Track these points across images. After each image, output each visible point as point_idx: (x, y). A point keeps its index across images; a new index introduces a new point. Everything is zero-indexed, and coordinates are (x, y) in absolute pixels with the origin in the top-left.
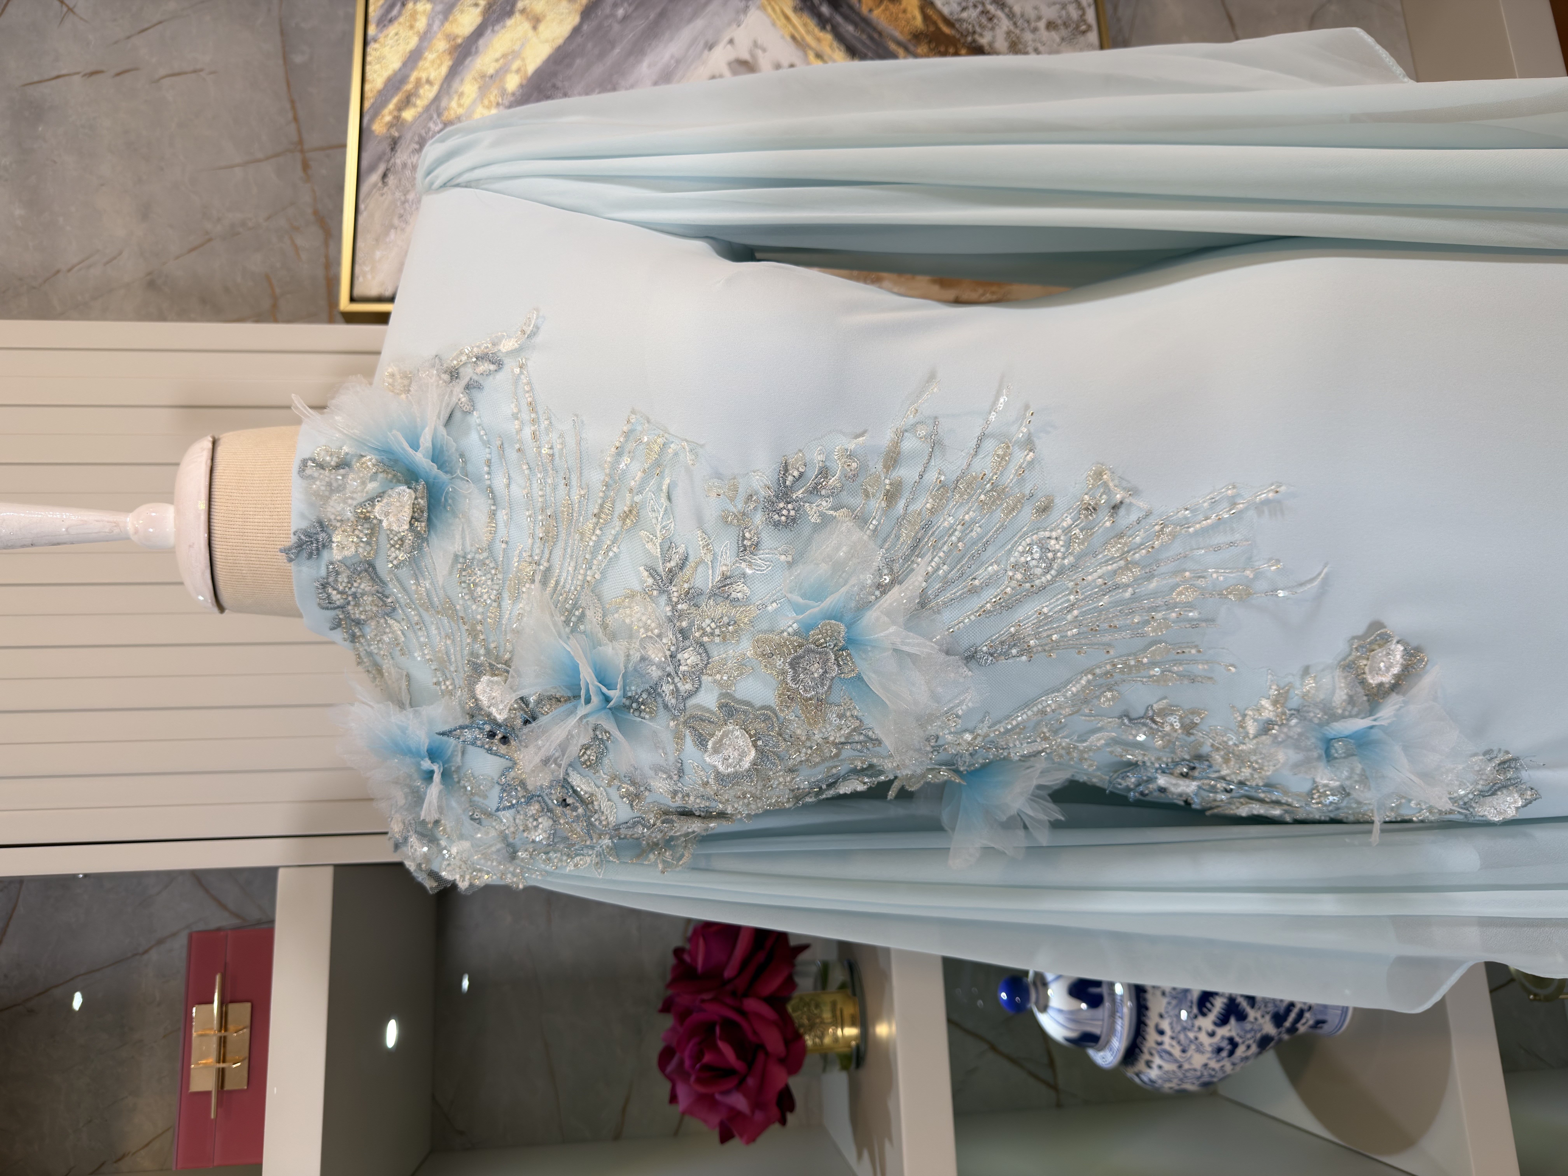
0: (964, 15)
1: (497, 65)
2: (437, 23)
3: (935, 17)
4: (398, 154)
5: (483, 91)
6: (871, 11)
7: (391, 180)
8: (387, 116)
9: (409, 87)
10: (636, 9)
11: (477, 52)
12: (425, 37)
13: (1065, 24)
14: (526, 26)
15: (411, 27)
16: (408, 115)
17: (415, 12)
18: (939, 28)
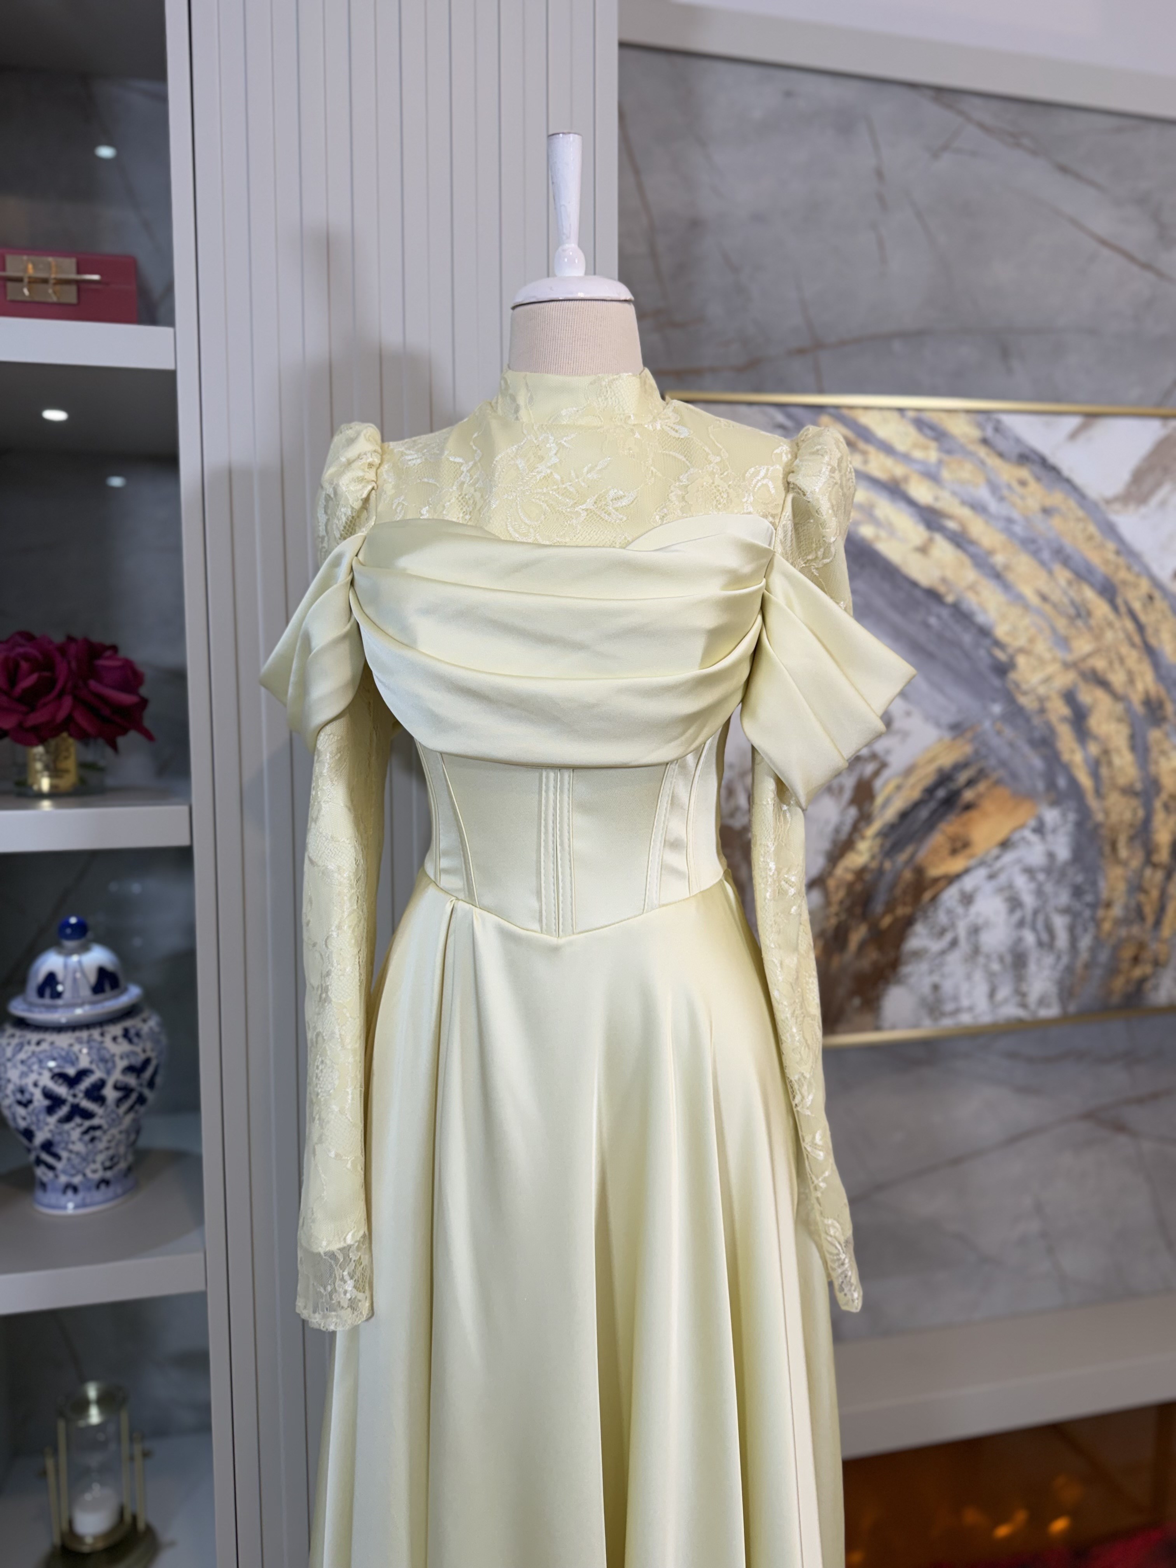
0: (942, 912)
2: (919, 466)
3: (939, 886)
5: (860, 506)
6: (942, 831)
9: (861, 442)
10: (936, 634)
11: (893, 501)
12: (906, 456)
13: (937, 1000)
14: (919, 540)
15: (915, 446)
17: (929, 450)
18: (928, 890)
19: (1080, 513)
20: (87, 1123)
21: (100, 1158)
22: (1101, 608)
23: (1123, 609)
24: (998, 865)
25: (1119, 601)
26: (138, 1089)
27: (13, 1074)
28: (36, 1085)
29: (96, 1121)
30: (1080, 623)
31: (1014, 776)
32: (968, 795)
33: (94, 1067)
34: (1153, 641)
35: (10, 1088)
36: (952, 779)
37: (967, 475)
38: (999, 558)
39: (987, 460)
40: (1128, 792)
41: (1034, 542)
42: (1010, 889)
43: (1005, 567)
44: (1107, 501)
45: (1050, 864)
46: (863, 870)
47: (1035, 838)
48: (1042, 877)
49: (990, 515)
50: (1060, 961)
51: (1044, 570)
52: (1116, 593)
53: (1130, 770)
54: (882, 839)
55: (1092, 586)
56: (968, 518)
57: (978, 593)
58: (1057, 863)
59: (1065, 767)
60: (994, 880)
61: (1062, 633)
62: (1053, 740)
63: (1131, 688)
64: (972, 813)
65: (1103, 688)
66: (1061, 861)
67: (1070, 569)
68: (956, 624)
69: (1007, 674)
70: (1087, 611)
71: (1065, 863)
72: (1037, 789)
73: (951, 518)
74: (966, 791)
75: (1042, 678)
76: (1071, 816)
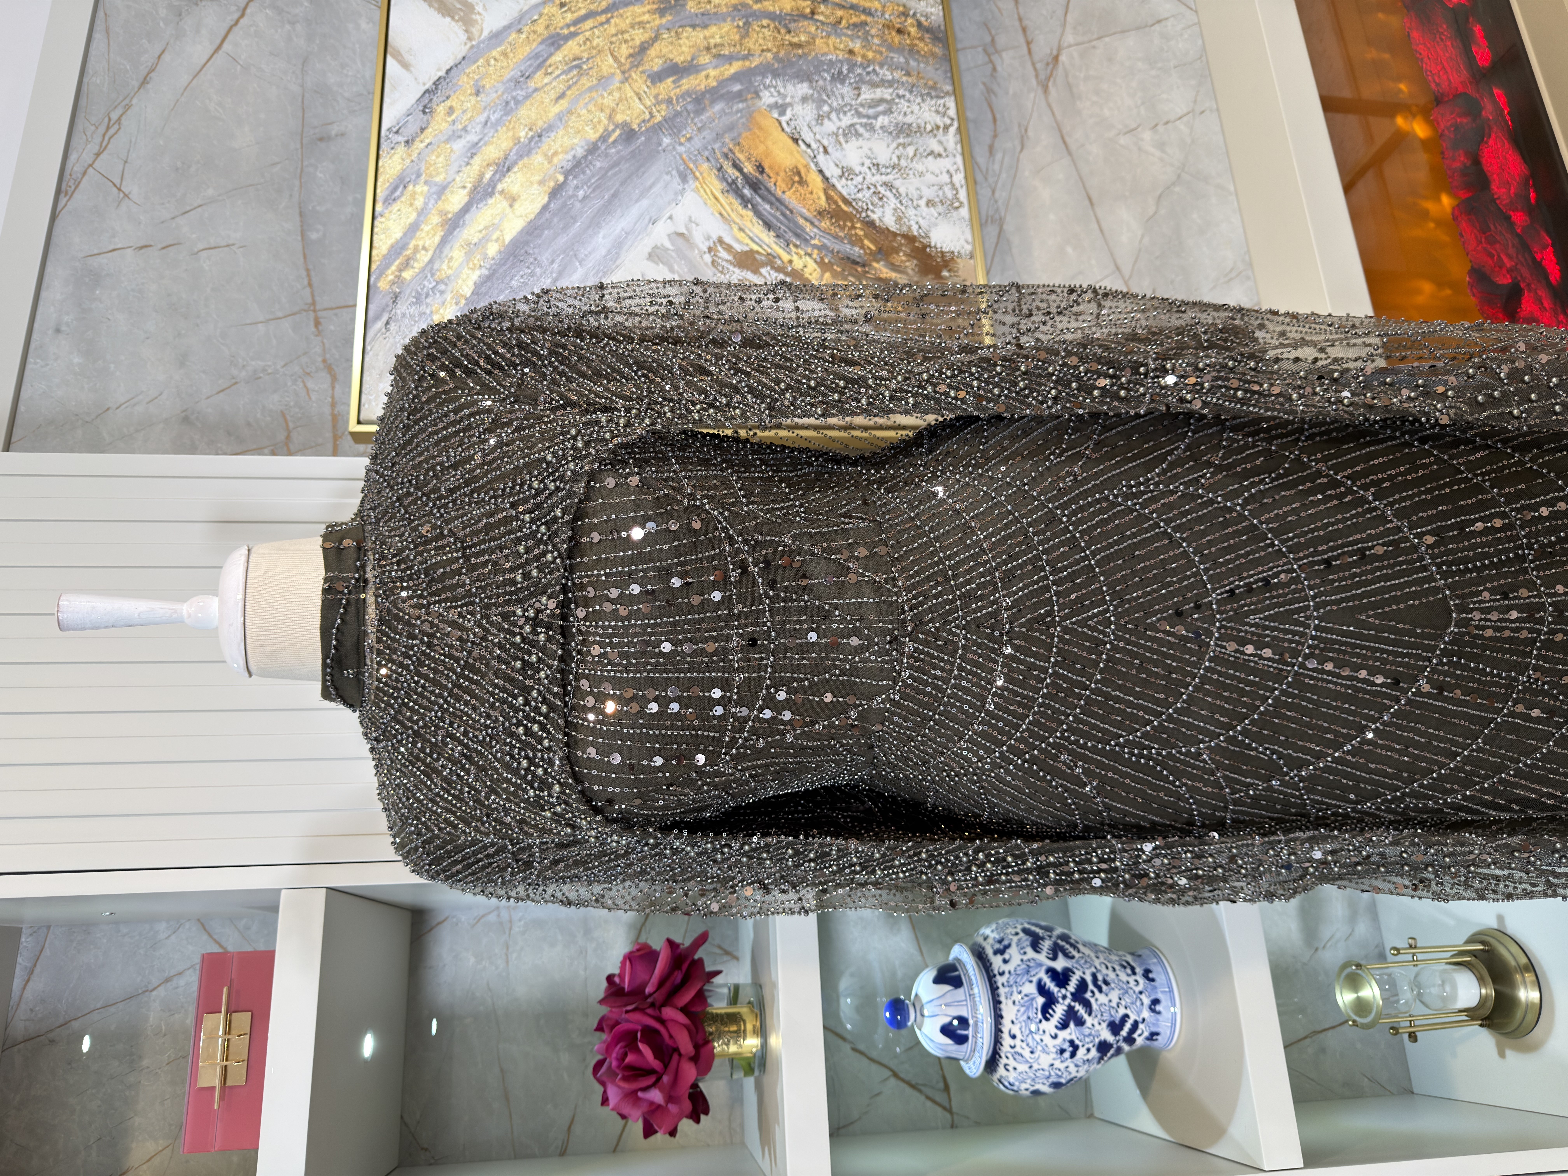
0: (860, 195)
1: (481, 236)
2: (432, 201)
3: (836, 197)
4: (399, 306)
5: (469, 255)
6: (784, 192)
7: (393, 326)
8: (390, 276)
9: (408, 252)
10: (594, 190)
11: (464, 224)
12: (422, 213)
13: (941, 201)
14: (505, 204)
15: (411, 205)
16: (407, 275)
17: (415, 193)
18: (839, 206)
19: (481, 62)
20: (1091, 987)
21: (1123, 977)
22: (572, 47)
23: (572, 29)
24: (814, 146)
25: (566, 31)
26: (1053, 939)
27: (1045, 1060)
28: (1055, 1037)
29: (1089, 979)
30: (585, 67)
31: (731, 128)
32: (748, 168)
33: (1035, 979)
34: (604, 5)
35: (1058, 1064)
36: (734, 182)
37: (441, 159)
38: (522, 134)
39: (427, 141)
40: (745, 31)
41: (507, 103)
42: (837, 135)
43: (530, 129)
44: (470, 39)
45: (813, 101)
46: (821, 264)
47: (789, 112)
48: (826, 108)
49: (480, 140)
50: (904, 96)
51: (535, 95)
52: (558, 34)
53: (725, 29)
54: (791, 246)
55: (551, 55)
56: (483, 160)
57: (556, 153)
58: (812, 95)
59: (722, 83)
60: (830, 150)
61: (595, 82)
62: (696, 93)
63: (648, 26)
64: (766, 165)
65: (647, 49)
66: (811, 92)
67: (534, 72)
68: (584, 173)
69: (633, 130)
70: (574, 60)
71: (811, 87)
72: (743, 109)
73: (482, 175)
74: (745, 170)
75: (637, 100)
76: (768, 81)
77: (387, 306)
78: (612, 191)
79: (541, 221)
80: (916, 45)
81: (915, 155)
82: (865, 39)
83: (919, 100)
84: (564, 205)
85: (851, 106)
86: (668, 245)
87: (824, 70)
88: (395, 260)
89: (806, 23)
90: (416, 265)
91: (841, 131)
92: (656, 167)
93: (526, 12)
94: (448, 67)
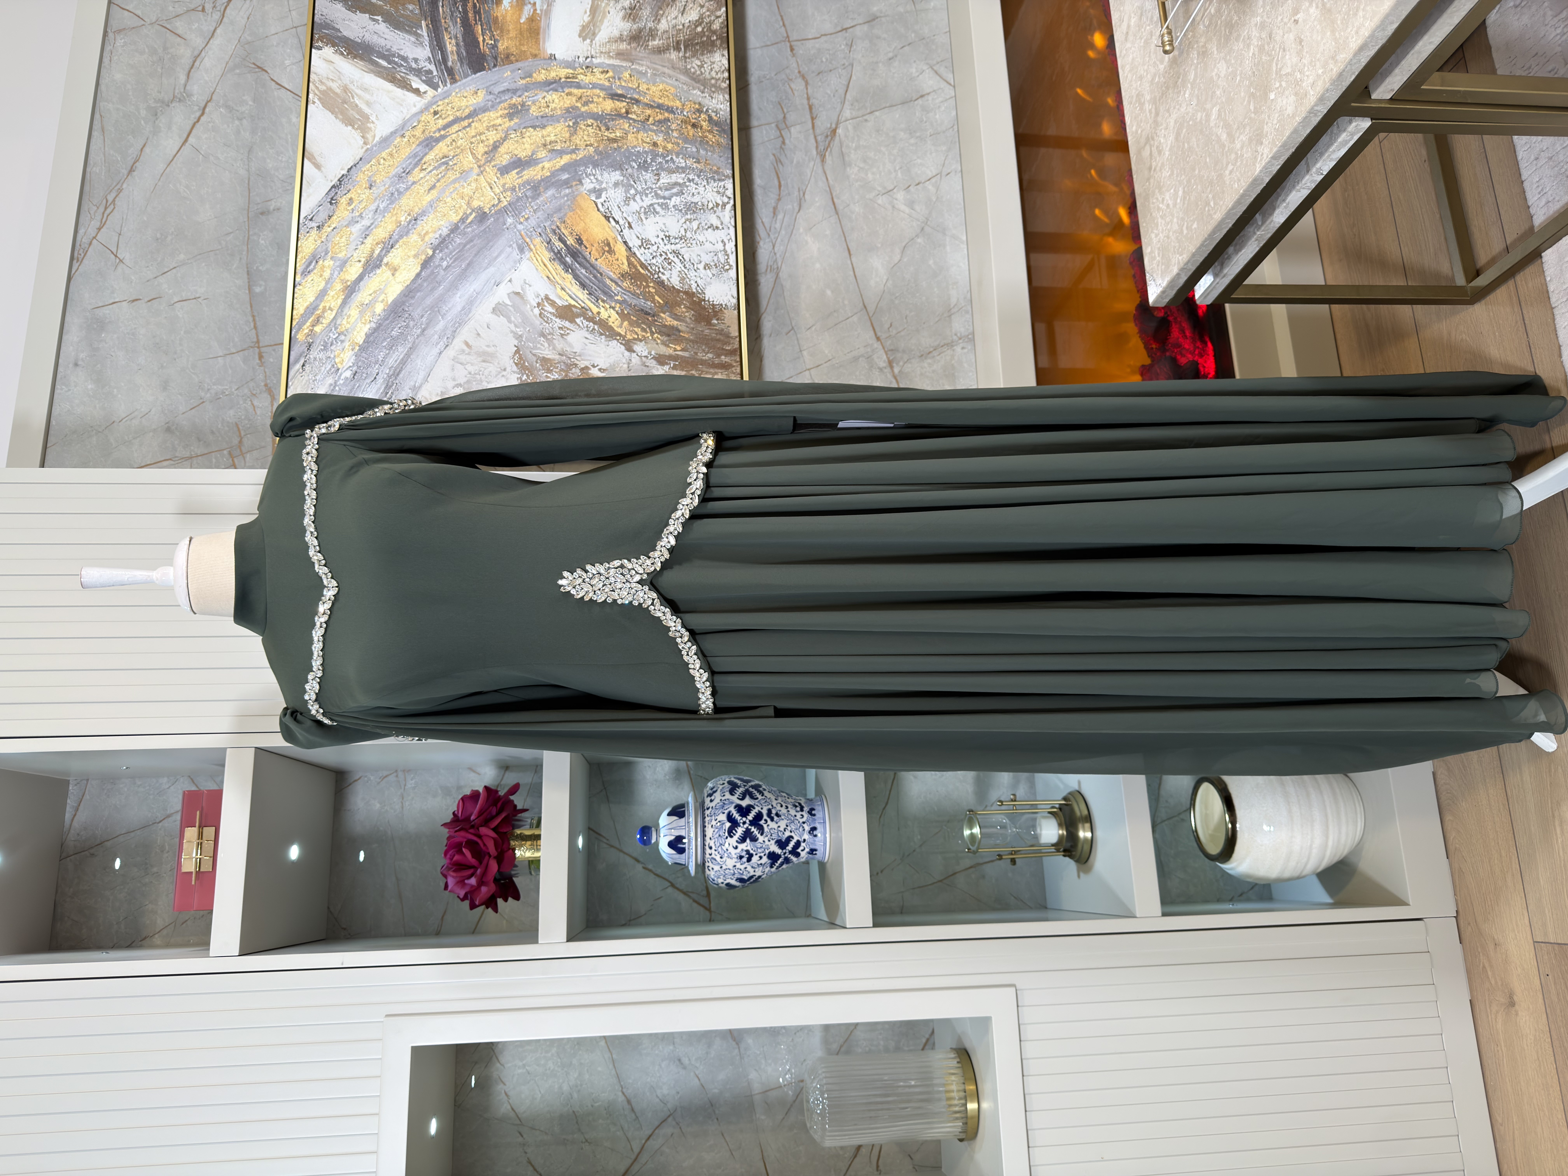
0: (654, 261)
1: (371, 298)
2: (336, 273)
3: (636, 263)
4: (311, 352)
5: (362, 313)
6: (596, 259)
7: (307, 367)
8: (306, 330)
9: (318, 312)
10: (455, 261)
11: (359, 289)
12: (329, 282)
13: (715, 265)
14: (389, 273)
15: (321, 276)
16: (318, 329)
17: (324, 266)
18: (637, 269)
19: (373, 162)
21: (792, 812)
22: (442, 148)
23: (442, 133)
24: (621, 222)
25: (437, 135)
26: (746, 787)
28: (736, 848)
30: (451, 163)
31: (559, 209)
32: (571, 241)
33: (726, 812)
34: (467, 111)
36: (559, 252)
37: (343, 239)
38: (403, 219)
39: (334, 226)
40: (574, 130)
41: (392, 194)
42: (639, 214)
43: (409, 215)
44: (365, 143)
45: (623, 186)
46: (621, 315)
47: (604, 195)
48: (632, 192)
49: (372, 224)
50: (693, 180)
51: (413, 187)
52: (431, 137)
53: (559, 128)
54: (600, 301)
55: (426, 154)
56: (374, 240)
57: (427, 233)
58: (623, 181)
59: (554, 174)
60: (633, 225)
61: (458, 175)
62: (534, 182)
63: (500, 128)
64: (584, 238)
65: (499, 147)
66: (622, 178)
67: (413, 169)
68: (447, 248)
69: (485, 213)
70: (443, 158)
71: (622, 175)
72: (569, 193)
73: (373, 251)
74: (568, 243)
75: (489, 189)
76: (589, 171)
77: (303, 352)
78: (467, 262)
79: (415, 286)
80: (706, 137)
81: (698, 228)
82: (667, 133)
83: (705, 183)
84: (432, 273)
85: (652, 189)
86: (508, 302)
87: (634, 160)
88: (309, 318)
89: (621, 121)
90: (324, 321)
91: (643, 209)
92: (501, 242)
93: (409, 120)
94: (349, 167)
